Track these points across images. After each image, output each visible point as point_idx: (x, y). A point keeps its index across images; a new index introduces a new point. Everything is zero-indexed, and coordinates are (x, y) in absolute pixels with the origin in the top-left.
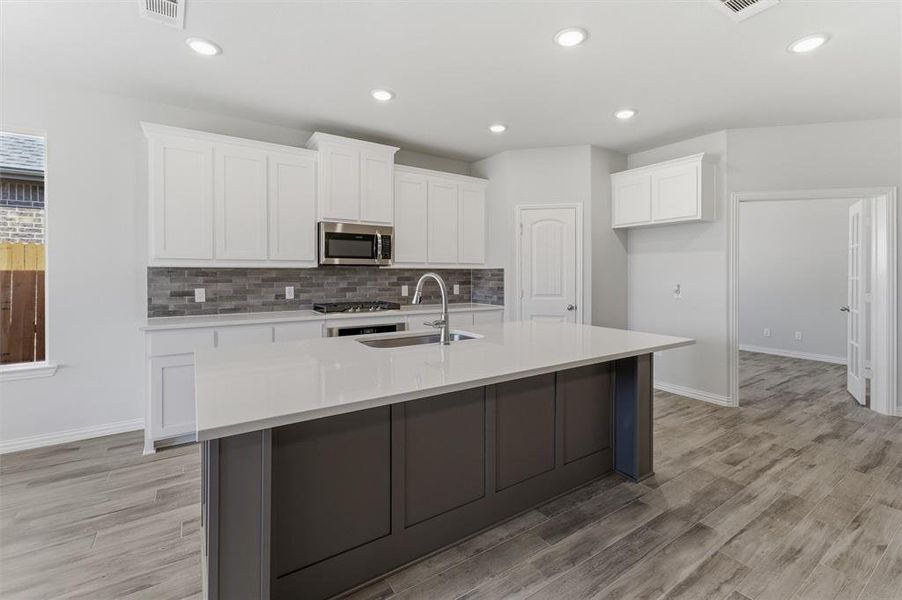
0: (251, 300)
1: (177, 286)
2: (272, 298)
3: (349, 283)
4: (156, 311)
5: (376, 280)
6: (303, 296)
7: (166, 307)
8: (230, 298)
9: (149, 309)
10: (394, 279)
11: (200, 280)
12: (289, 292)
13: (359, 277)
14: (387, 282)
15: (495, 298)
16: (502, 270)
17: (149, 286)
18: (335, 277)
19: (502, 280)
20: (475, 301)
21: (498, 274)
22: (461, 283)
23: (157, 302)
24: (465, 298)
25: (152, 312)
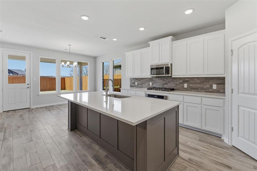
1: (133, 82)
2: (147, 85)
3: (165, 82)
5: (174, 81)
9: (130, 85)
10: (181, 81)
12: (151, 84)
13: (168, 80)
14: (178, 82)
18: (161, 80)
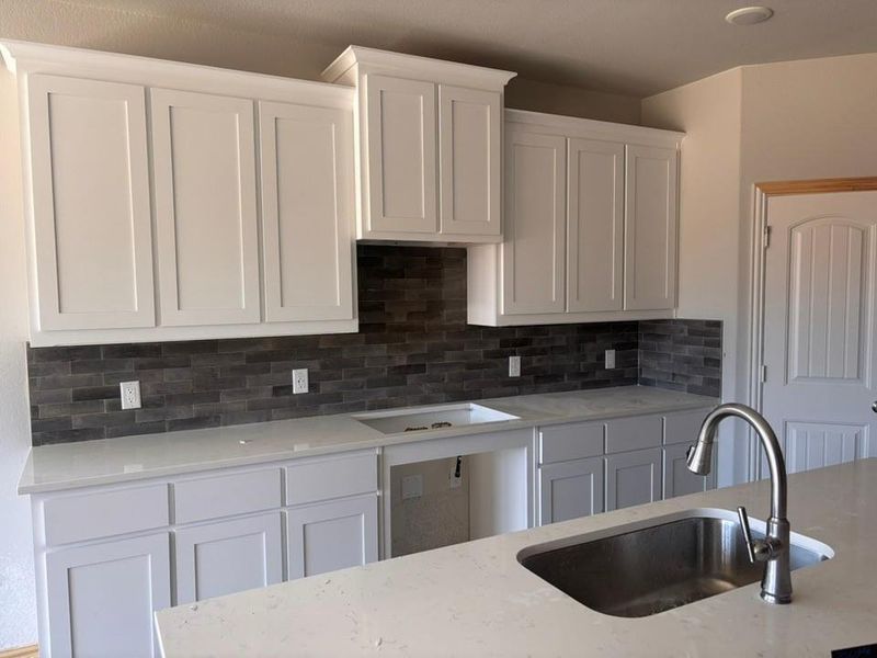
0: (227, 402)
1: (85, 379)
2: (265, 394)
3: (411, 357)
4: (48, 431)
6: (326, 387)
7: (68, 421)
8: (188, 399)
9: (34, 429)
10: (494, 345)
11: (131, 364)
12: (300, 381)
15: (698, 380)
16: (718, 324)
17: (32, 383)
18: (385, 346)
19: (719, 344)
20: (646, 383)
21: (710, 332)
22: (617, 347)
23: (47, 413)
24: (626, 377)
25: (38, 434)
